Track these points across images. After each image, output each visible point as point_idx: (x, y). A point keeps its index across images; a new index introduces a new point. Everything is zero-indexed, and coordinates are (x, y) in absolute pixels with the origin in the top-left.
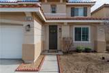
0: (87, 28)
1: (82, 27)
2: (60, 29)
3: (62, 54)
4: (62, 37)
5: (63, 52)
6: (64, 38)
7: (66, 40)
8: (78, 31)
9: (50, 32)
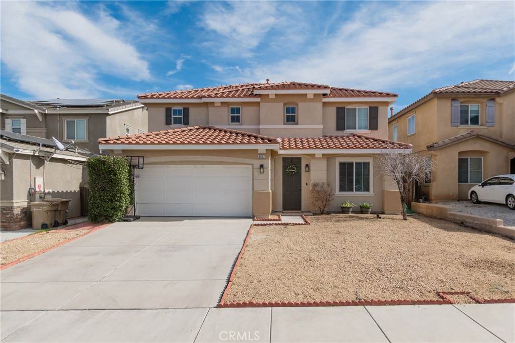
0: (367, 165)
1: (354, 160)
2: (307, 166)
3: (312, 214)
4: (312, 182)
5: (313, 214)
6: (315, 185)
7: (319, 188)
8: (346, 169)
9: (285, 173)
